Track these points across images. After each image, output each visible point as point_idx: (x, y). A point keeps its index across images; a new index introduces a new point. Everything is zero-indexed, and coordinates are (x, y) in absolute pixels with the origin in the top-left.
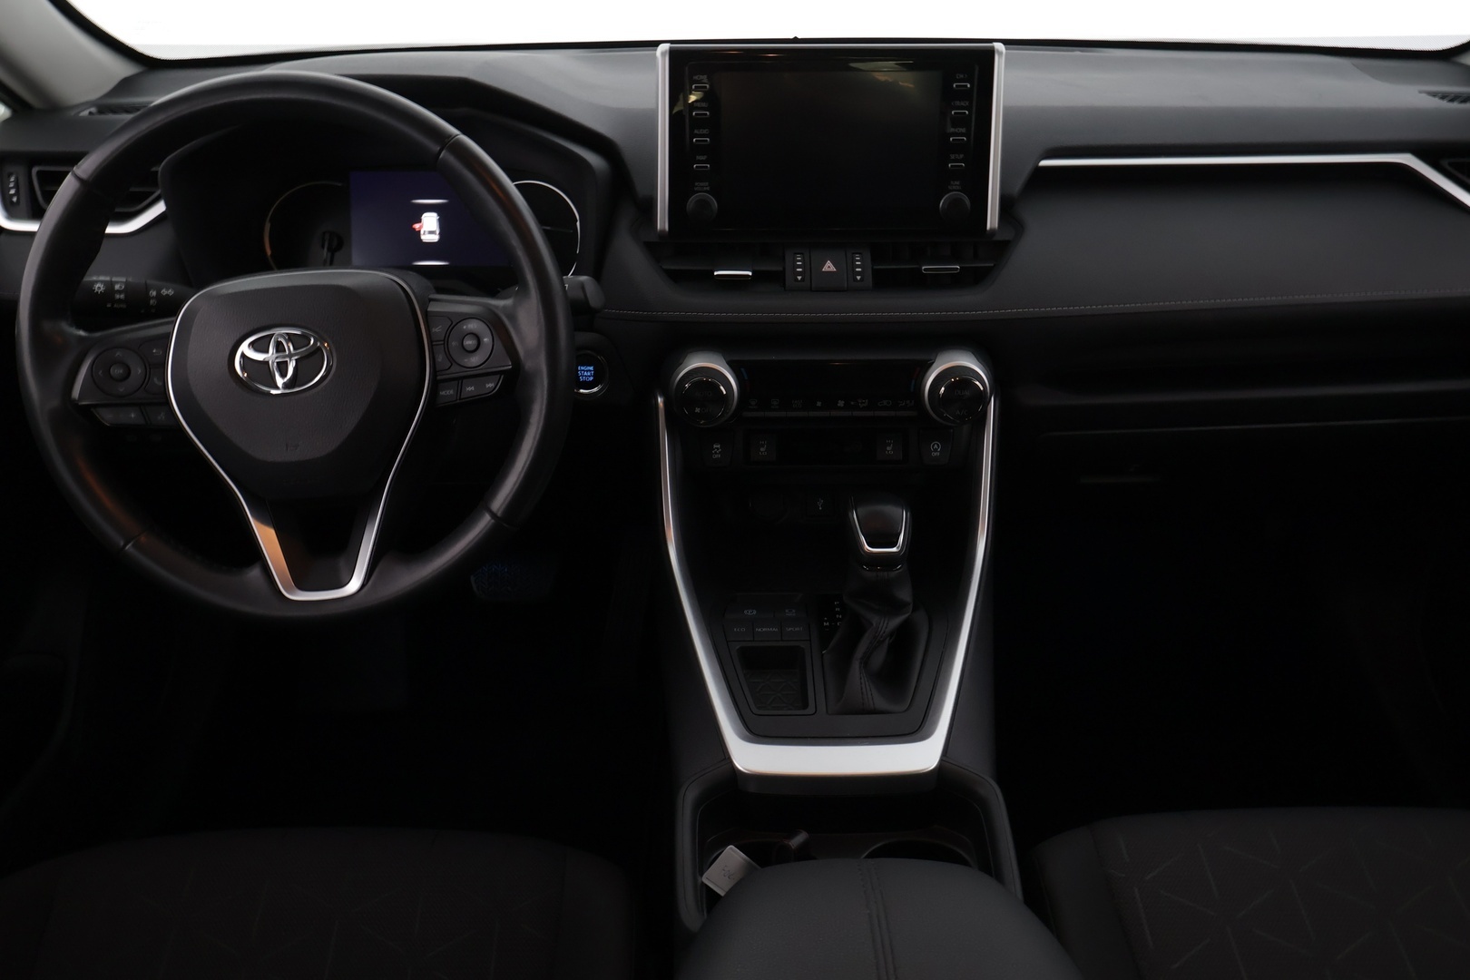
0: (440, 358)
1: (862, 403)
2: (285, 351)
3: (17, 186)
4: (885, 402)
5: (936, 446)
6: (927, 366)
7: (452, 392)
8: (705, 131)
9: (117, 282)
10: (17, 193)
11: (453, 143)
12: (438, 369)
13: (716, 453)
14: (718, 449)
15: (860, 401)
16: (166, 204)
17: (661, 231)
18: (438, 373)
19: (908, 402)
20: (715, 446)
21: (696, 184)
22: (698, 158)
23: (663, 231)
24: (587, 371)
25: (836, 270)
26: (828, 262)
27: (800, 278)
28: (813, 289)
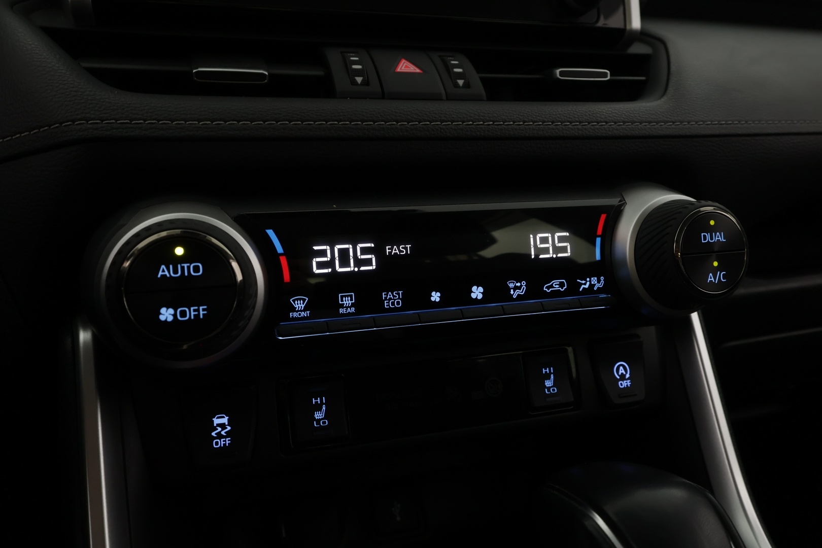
1: (516, 288)
4: (556, 284)
5: (622, 370)
6: (615, 215)
13: (219, 436)
14: (223, 426)
15: (511, 285)
19: (594, 280)
20: (216, 421)
25: (418, 71)
26: (404, 61)
27: (359, 80)
28: (383, 96)
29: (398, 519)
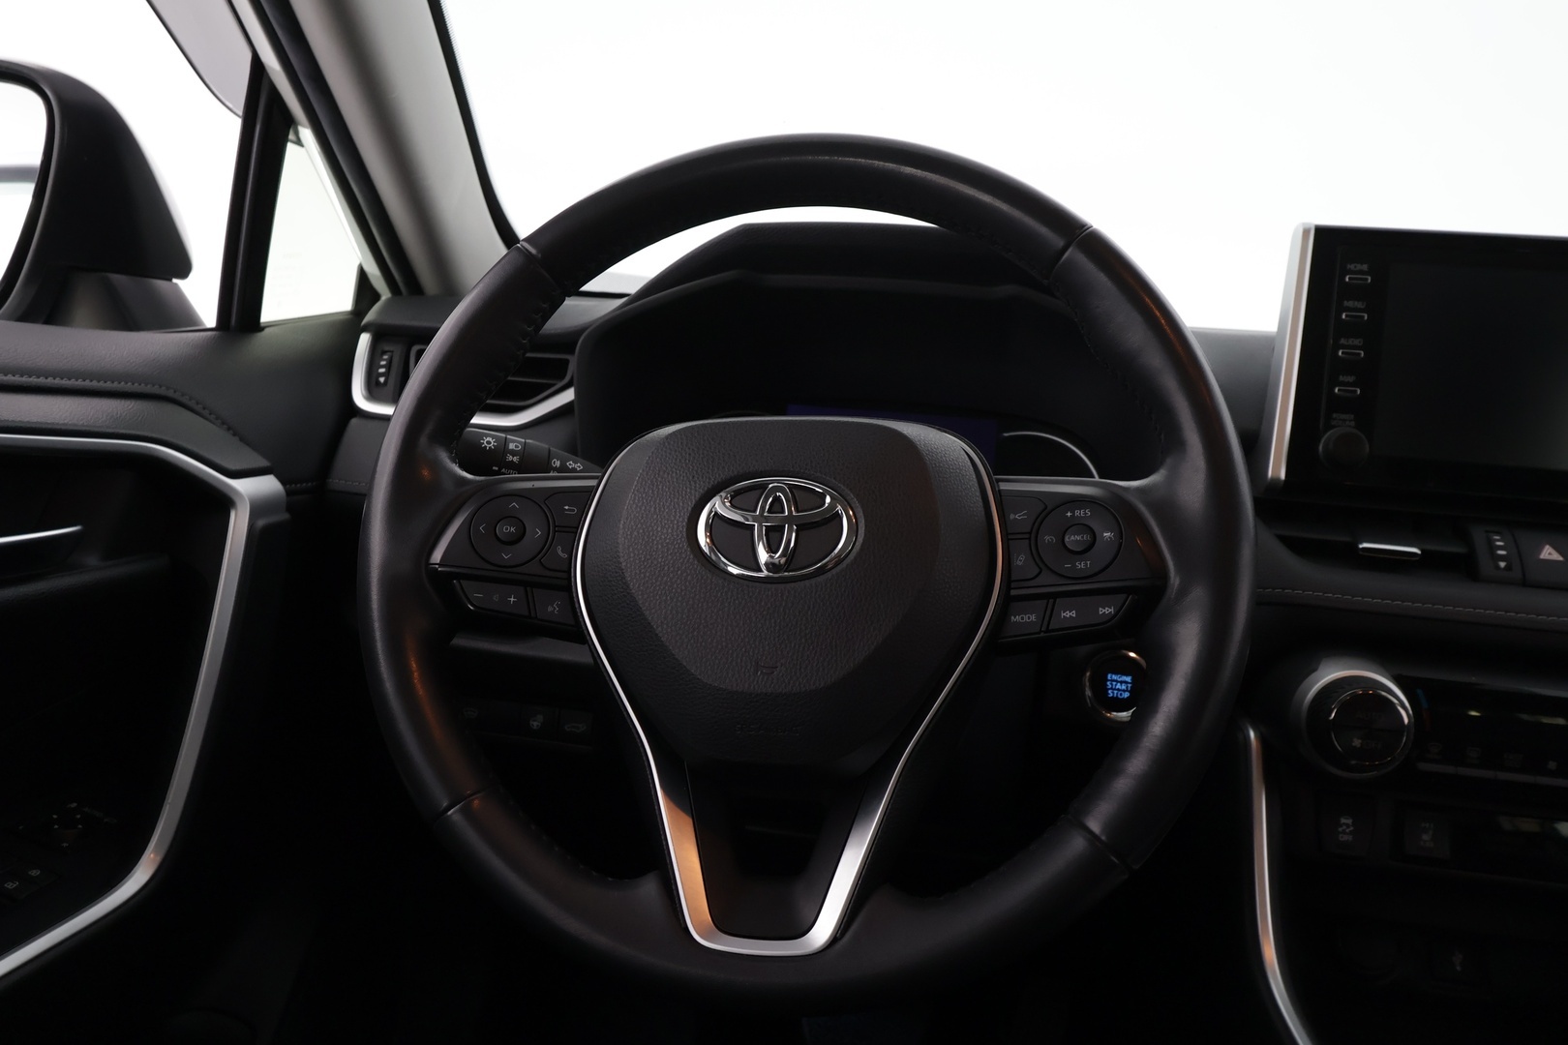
0: (1020, 560)
2: (783, 512)
3: (389, 366)
7: (1033, 618)
8: (1357, 342)
9: (513, 441)
10: (386, 375)
11: (1086, 234)
12: (1014, 577)
13: (1344, 832)
14: (1348, 826)
16: (577, 393)
17: (1272, 479)
18: (1013, 585)
20: (1343, 821)
21: (1334, 415)
22: (1341, 378)
23: (1275, 481)
24: (1121, 682)
25: (1561, 559)
26: (1547, 547)
27: (1502, 564)
28: (1525, 583)
29: (1458, 968)
